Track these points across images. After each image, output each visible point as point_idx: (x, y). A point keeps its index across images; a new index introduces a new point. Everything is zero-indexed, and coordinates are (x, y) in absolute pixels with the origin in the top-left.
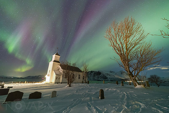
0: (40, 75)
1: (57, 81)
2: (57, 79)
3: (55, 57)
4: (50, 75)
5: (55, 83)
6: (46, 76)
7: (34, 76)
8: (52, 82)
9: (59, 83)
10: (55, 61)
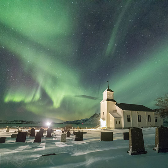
0: (78, 120)
1: (118, 126)
2: (117, 123)
3: (107, 94)
4: (106, 119)
5: (116, 128)
6: (101, 120)
7: (72, 121)
8: (111, 127)
9: (121, 128)
10: (108, 100)
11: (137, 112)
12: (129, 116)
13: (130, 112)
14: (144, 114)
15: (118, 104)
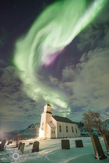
1: (53, 136)
2: (52, 133)
3: (47, 108)
4: (44, 129)
5: (52, 138)
6: (40, 130)
8: (47, 137)
9: (55, 138)
10: (47, 112)
11: (65, 123)
12: (60, 127)
13: (61, 123)
14: (70, 125)
15: (53, 116)
